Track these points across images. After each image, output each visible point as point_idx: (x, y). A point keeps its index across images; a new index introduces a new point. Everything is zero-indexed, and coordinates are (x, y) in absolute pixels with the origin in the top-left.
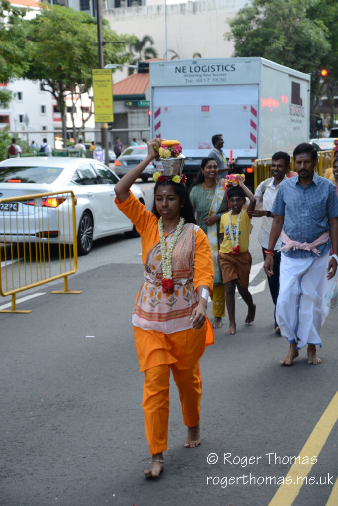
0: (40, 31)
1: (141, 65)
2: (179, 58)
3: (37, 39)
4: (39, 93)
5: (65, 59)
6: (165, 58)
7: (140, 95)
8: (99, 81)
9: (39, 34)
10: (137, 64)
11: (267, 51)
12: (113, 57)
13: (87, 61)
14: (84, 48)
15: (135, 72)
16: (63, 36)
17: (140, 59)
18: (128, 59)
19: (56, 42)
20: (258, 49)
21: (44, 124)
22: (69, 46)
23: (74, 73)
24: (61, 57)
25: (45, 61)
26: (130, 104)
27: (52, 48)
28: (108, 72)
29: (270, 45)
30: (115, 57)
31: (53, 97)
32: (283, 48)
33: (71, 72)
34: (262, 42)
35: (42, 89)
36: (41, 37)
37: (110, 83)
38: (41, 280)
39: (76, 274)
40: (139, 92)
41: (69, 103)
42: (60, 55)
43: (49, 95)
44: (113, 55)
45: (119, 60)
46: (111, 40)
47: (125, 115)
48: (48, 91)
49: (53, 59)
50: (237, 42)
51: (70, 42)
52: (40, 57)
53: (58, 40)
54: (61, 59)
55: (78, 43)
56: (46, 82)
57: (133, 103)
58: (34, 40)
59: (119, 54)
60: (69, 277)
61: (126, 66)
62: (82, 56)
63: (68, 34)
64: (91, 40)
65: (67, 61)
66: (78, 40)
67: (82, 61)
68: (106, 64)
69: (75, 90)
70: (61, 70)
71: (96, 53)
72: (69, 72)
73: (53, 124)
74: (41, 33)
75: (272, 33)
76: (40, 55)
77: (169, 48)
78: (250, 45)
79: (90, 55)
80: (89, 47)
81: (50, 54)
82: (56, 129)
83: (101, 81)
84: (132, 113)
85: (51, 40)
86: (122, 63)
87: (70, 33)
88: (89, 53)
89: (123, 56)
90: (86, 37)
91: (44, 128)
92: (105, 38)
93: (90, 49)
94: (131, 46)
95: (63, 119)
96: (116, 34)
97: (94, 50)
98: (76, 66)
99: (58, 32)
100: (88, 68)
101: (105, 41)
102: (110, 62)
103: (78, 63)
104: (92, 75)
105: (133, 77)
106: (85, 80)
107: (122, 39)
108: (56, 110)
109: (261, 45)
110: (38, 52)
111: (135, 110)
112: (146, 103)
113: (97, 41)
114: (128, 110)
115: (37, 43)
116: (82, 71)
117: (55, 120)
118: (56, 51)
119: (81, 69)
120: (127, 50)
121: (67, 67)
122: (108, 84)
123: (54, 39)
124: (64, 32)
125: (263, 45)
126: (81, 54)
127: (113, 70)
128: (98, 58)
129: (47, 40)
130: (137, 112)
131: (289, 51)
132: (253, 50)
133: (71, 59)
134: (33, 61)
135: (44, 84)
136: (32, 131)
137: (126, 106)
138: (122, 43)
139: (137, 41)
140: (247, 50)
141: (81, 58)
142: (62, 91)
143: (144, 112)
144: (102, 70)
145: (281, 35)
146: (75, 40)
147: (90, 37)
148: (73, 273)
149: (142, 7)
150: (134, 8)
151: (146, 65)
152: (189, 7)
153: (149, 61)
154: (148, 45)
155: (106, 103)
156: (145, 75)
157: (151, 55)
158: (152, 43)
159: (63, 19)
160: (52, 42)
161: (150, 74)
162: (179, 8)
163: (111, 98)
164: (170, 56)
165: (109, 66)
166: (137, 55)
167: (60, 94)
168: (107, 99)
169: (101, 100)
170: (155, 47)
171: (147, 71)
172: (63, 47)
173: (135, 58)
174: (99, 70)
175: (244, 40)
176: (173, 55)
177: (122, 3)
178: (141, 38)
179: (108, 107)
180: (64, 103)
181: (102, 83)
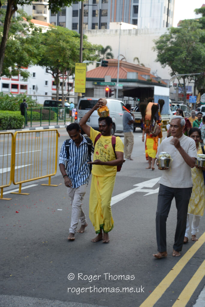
0: (49, 40)
1: (103, 62)
2: (126, 59)
3: (46, 44)
4: (45, 74)
5: (61, 56)
6: (118, 59)
7: (102, 79)
8: (79, 69)
9: (48, 42)
10: (101, 61)
11: (176, 59)
12: (88, 57)
13: (73, 58)
14: (73, 51)
15: (100, 66)
16: (61, 43)
17: (104, 58)
18: (96, 58)
19: (57, 47)
20: (170, 58)
21: (46, 92)
22: (63, 49)
23: (65, 64)
24: (58, 55)
25: (50, 56)
26: (96, 83)
27: (54, 50)
28: (84, 65)
29: (177, 55)
30: (89, 57)
31: (53, 77)
32: (185, 58)
33: (64, 63)
34: (173, 54)
35: (47, 72)
36: (49, 43)
37: (85, 71)
38: (36, 177)
39: (56, 176)
40: (101, 77)
41: (61, 80)
42: (58, 54)
43: (51, 75)
44: (88, 55)
45: (92, 59)
46: (87, 47)
47: (92, 89)
48: (50, 73)
49: (54, 56)
50: (159, 53)
51: (65, 47)
52: (47, 54)
53: (58, 45)
54: (59, 56)
55: (69, 47)
56: (49, 68)
57: (97, 83)
58: (45, 44)
59: (91, 55)
60: (52, 177)
61: (95, 62)
62: (70, 55)
63: (64, 43)
64: (77, 46)
65: (62, 57)
66: (69, 46)
67: (70, 58)
68: (83, 60)
69: (65, 74)
70: (58, 62)
71: (78, 54)
72: (63, 63)
73: (51, 92)
74: (49, 41)
75: (179, 50)
76: (47, 53)
77: (120, 53)
78: (166, 55)
79: (75, 54)
80: (75, 50)
81: (53, 53)
82: (53, 94)
83: (80, 70)
84: (96, 88)
85: (54, 45)
86: (93, 60)
87: (65, 42)
88: (75, 53)
89: (93, 57)
90: (73, 45)
91: (46, 94)
92: (84, 46)
93: (75, 52)
94: (99, 51)
95: (57, 89)
96: (90, 44)
97: (78, 52)
98: (67, 60)
99: (58, 41)
100: (73, 62)
102: (86, 59)
103: (68, 59)
104: (75, 66)
105: (98, 68)
106: (71, 69)
107: (94, 47)
108: (54, 84)
109: (173, 56)
110: (46, 51)
111: (98, 87)
112: (105, 84)
113: (79, 47)
114: (94, 87)
115: (46, 46)
116: (70, 63)
117: (53, 89)
118: (56, 51)
119: (69, 62)
120: (97, 53)
121: (62, 61)
122: (84, 72)
123: (56, 45)
124: (62, 41)
125: (173, 55)
126: (70, 54)
127: (87, 64)
128: (79, 56)
129: (52, 45)
130: (100, 88)
131: (188, 60)
132: (168, 58)
133: (64, 56)
134: (43, 56)
135: (49, 69)
136: (39, 95)
137: (93, 84)
138: (94, 49)
139: (103, 48)
140: (165, 57)
141: (70, 56)
142: (58, 74)
143: (103, 88)
144: (81, 64)
145: (184, 51)
146: (67, 46)
147: (76, 45)
148: (54, 175)
149: (108, 30)
150: (102, 30)
151: (107, 62)
152: (133, 32)
153: (108, 60)
154: (109, 51)
155: (82, 82)
156: (105, 68)
157: (110, 57)
158: (111, 50)
159: (61, 34)
160: (55, 46)
161: (108, 67)
162: (128, 32)
163: (85, 80)
164: (121, 58)
165: (85, 62)
166: (102, 56)
167: (56, 75)
168: (82, 80)
169: (79, 80)
170: (112, 52)
171: (106, 66)
172: (60, 49)
173: (100, 58)
174: (79, 63)
175: (163, 51)
176: (123, 57)
177: (96, 27)
178: (105, 47)
179: (83, 84)
180: (59, 80)
181: (81, 71)
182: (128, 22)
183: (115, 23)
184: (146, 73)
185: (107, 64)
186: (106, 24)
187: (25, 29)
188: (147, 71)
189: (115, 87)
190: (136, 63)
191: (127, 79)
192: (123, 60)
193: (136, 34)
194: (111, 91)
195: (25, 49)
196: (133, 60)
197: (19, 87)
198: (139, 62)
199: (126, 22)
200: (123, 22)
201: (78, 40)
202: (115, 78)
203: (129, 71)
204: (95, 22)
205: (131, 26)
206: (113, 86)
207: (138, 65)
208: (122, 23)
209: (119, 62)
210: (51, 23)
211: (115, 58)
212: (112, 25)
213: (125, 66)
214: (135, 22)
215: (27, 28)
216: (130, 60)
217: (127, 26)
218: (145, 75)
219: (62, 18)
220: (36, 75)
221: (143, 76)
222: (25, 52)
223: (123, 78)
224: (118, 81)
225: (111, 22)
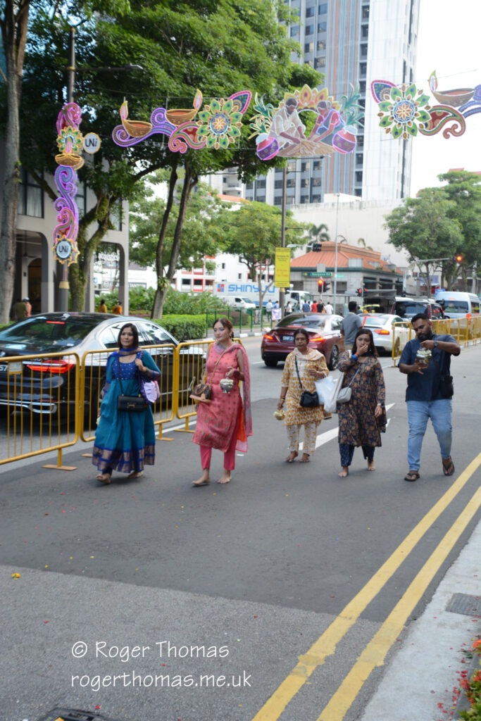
2: (347, 241)
4: (237, 264)
5: (257, 239)
6: (336, 241)
7: (313, 268)
8: (281, 257)
10: (313, 245)
11: (415, 239)
12: (293, 239)
13: (273, 241)
14: (273, 232)
15: (311, 251)
16: (257, 223)
18: (306, 241)
19: (253, 228)
20: (408, 238)
22: (260, 230)
23: (263, 250)
25: (242, 241)
27: (248, 232)
28: (289, 250)
29: (416, 235)
30: (295, 239)
31: (248, 267)
32: (428, 238)
33: (261, 249)
34: (411, 233)
35: (240, 261)
36: (241, 223)
37: (289, 258)
40: (312, 266)
41: (258, 271)
42: (254, 237)
43: (245, 266)
44: (293, 237)
45: (298, 242)
46: (291, 226)
47: (302, 283)
48: (244, 263)
49: (248, 240)
50: (391, 232)
51: (262, 227)
52: (239, 237)
53: (253, 226)
54: (254, 240)
55: (268, 228)
56: (243, 256)
57: (307, 273)
58: (236, 225)
59: (298, 237)
61: (306, 246)
62: (270, 238)
63: (261, 222)
64: (277, 226)
65: (259, 241)
66: (268, 226)
67: (270, 241)
68: (287, 244)
69: (264, 263)
70: (254, 247)
72: (259, 249)
74: (241, 221)
75: (419, 227)
77: (338, 234)
78: (402, 235)
79: (276, 237)
80: (276, 231)
81: (246, 236)
84: (307, 281)
85: (248, 225)
86: (302, 243)
88: (274, 235)
89: (302, 239)
90: (273, 224)
92: (288, 225)
94: (309, 231)
96: (297, 222)
97: (278, 234)
98: (265, 245)
99: (253, 220)
100: (273, 246)
101: (287, 226)
102: (291, 243)
103: (267, 243)
104: (276, 252)
105: (309, 254)
106: (271, 256)
107: (301, 226)
108: (249, 277)
109: (410, 235)
110: (238, 234)
111: (309, 280)
112: (317, 275)
113: (281, 227)
114: (304, 279)
115: (237, 228)
116: (269, 249)
118: (251, 234)
119: (268, 247)
120: (306, 233)
121: (259, 246)
122: (287, 259)
123: (250, 225)
124: (258, 220)
126: (269, 236)
127: (293, 249)
128: (281, 239)
129: (245, 226)
131: (432, 241)
133: (262, 239)
134: (233, 240)
135: (242, 258)
137: (302, 276)
138: (301, 229)
139: (314, 227)
142: (255, 263)
143: (316, 281)
144: (284, 248)
145: (426, 228)
146: (266, 226)
147: (276, 224)
149: (321, 204)
150: (314, 204)
151: (320, 246)
152: (356, 205)
153: (323, 243)
154: (323, 231)
155: (285, 273)
156: (319, 253)
157: (325, 239)
158: (327, 229)
159: (258, 211)
160: (249, 227)
161: (321, 253)
162: (349, 205)
163: (289, 270)
164: (339, 240)
165: (290, 246)
166: (314, 238)
167: (253, 265)
168: (285, 271)
169: (281, 270)
170: (329, 233)
171: (319, 250)
172: (257, 231)
173: (312, 240)
174: (281, 248)
175: (397, 230)
176: (343, 239)
177: (306, 200)
178: (318, 226)
179: (286, 276)
180: (255, 272)
181: (283, 259)
182: (350, 193)
183: (332, 195)
184: (374, 260)
185: (319, 248)
186: (320, 196)
187: (210, 206)
188: (376, 257)
189: (332, 279)
190: (361, 246)
191: (348, 268)
192: (343, 243)
193: (361, 207)
194: (325, 284)
195: (210, 232)
196: (356, 243)
197: (204, 283)
198: (365, 244)
199: (346, 193)
200: (342, 192)
201: (280, 217)
202: (332, 266)
203: (352, 257)
204: (304, 194)
205: (354, 198)
206: (330, 277)
207: (363, 248)
208: (340, 194)
209: (337, 245)
210: (247, 198)
211: (332, 239)
212: (328, 198)
213: (346, 250)
215: (212, 205)
216: (353, 243)
217: (347, 198)
218: (374, 262)
219: (260, 192)
220: (226, 266)
221: (371, 264)
222: (210, 236)
223: (343, 266)
224: (336, 270)
225: (326, 193)
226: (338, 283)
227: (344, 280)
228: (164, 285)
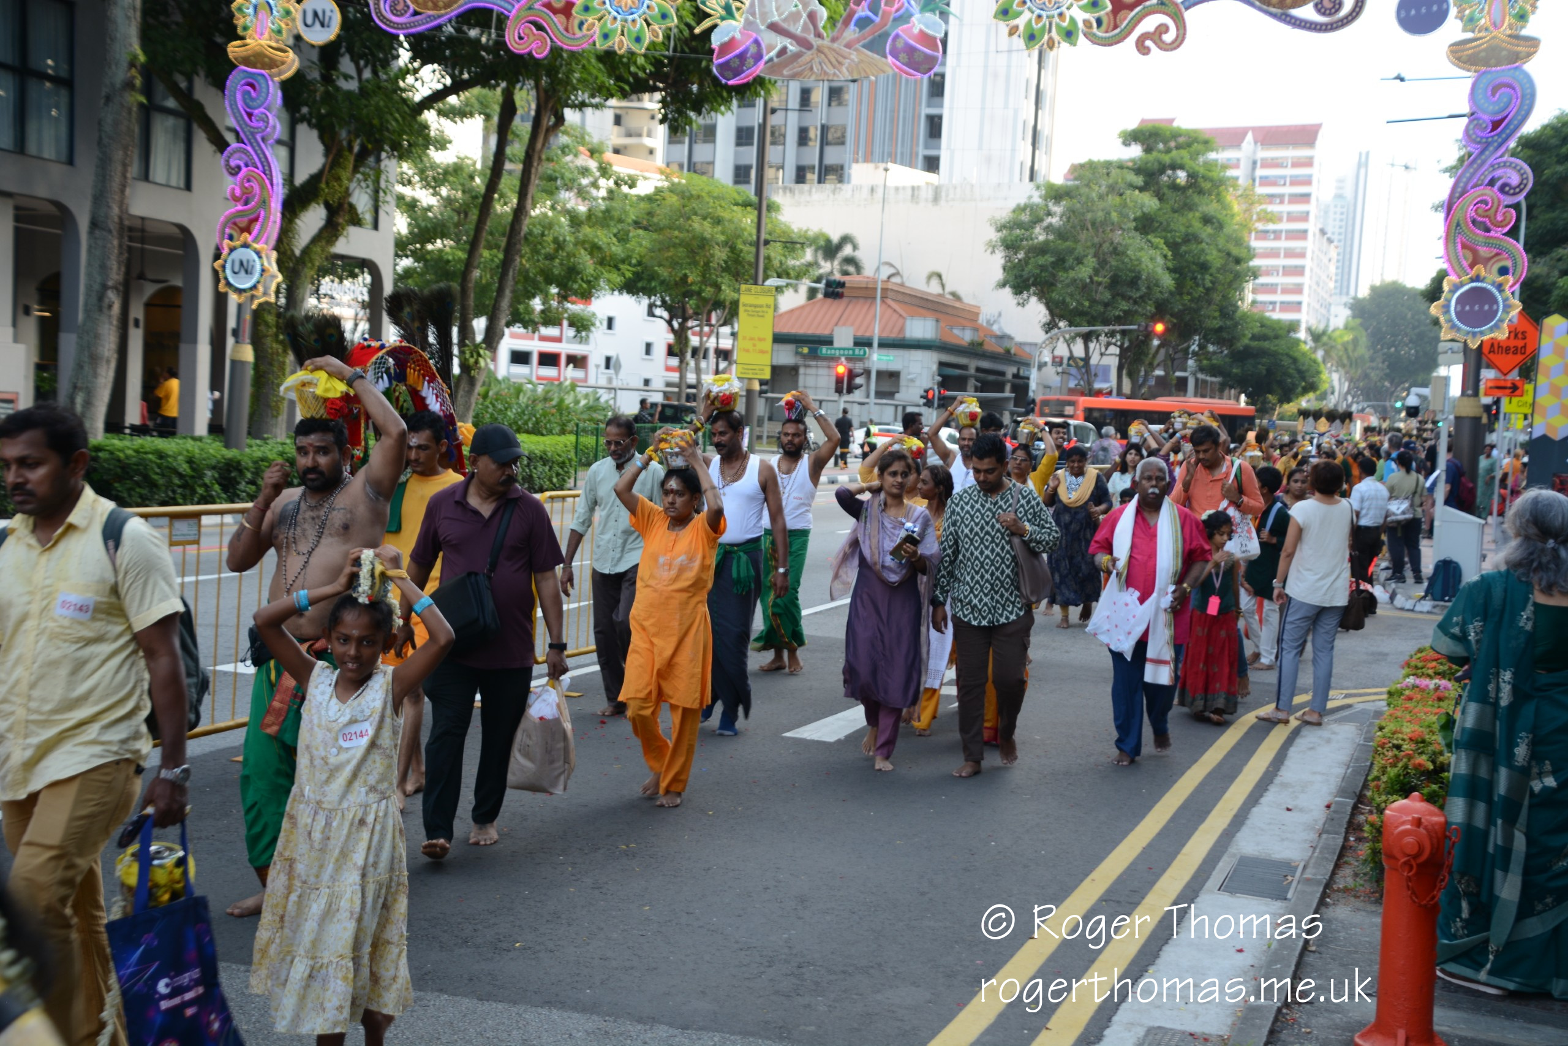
0: (658, 215)
2: (902, 277)
3: (650, 228)
4: (645, 321)
5: (695, 263)
6: (876, 276)
7: (824, 336)
8: (752, 306)
9: (655, 220)
10: (824, 282)
12: (781, 267)
13: (734, 271)
14: (733, 249)
15: (820, 296)
16: (696, 226)
18: (808, 271)
19: (686, 236)
20: (1044, 275)
21: (647, 377)
22: (703, 243)
23: (708, 289)
24: (687, 261)
25: (660, 265)
27: (674, 245)
28: (770, 292)
29: (1065, 269)
30: (784, 267)
31: (668, 328)
32: (1090, 277)
33: (703, 287)
34: (1052, 263)
35: (651, 314)
36: (658, 225)
37: (771, 312)
40: (821, 331)
41: (695, 340)
42: (688, 257)
43: (662, 325)
44: (781, 263)
45: (792, 273)
46: (780, 236)
47: (794, 370)
48: (661, 317)
49: (674, 264)
50: (1007, 259)
51: (707, 235)
52: (652, 257)
53: (687, 231)
54: (689, 264)
55: (722, 238)
56: (658, 302)
57: (810, 348)
58: (646, 229)
59: (791, 263)
61: (805, 285)
62: (726, 262)
63: (705, 223)
64: (744, 234)
65: (699, 268)
66: (723, 233)
67: (726, 269)
68: (766, 277)
69: (709, 320)
70: (687, 282)
72: (700, 288)
73: (663, 377)
74: (660, 219)
75: (1071, 251)
76: (652, 254)
77: (885, 259)
78: (1030, 267)
79: (740, 260)
80: (740, 246)
81: (670, 254)
82: (668, 384)
83: (756, 306)
84: (807, 366)
85: (674, 230)
86: (798, 278)
87: (709, 220)
88: (739, 256)
89: (798, 267)
90: (736, 229)
91: (647, 382)
92: (770, 233)
93: (741, 251)
94: (816, 251)
95: (682, 369)
96: (789, 227)
97: (748, 253)
98: (713, 277)
99: (688, 218)
100: (734, 282)
101: (768, 237)
102: (775, 275)
103: (718, 273)
104: (739, 294)
105: (814, 303)
106: (728, 304)
107: (800, 237)
108: (671, 351)
109: (1051, 269)
110: (651, 250)
111: (813, 363)
112: (833, 352)
113: (754, 237)
114: (799, 361)
115: (650, 234)
116: (724, 287)
117: (668, 369)
118: (681, 250)
119: (722, 283)
120: (808, 255)
121: (699, 279)
122: (767, 313)
123: (680, 229)
124: (700, 218)
125: (1054, 269)
126: (725, 257)
127: (779, 289)
128: (754, 265)
129: (668, 230)
130: (817, 367)
131: (1100, 284)
132: (1035, 276)
133: (707, 264)
134: (639, 263)
135: (655, 306)
136: (624, 386)
137: (797, 353)
138: (799, 243)
139: (828, 241)
140: (1024, 273)
141: (724, 265)
142: (685, 319)
143: (828, 367)
144: (759, 288)
145: (1088, 255)
146: (716, 233)
147: (744, 229)
149: (846, 188)
150: (828, 187)
151: (842, 285)
152: (926, 194)
153: (846, 279)
154: (847, 250)
155: (759, 346)
156: (837, 301)
157: (851, 269)
158: (855, 248)
159: (699, 197)
160: (676, 233)
161: (845, 300)
162: (909, 192)
163: (770, 338)
164: (885, 272)
165: (773, 282)
166: (826, 267)
167: (681, 325)
168: (761, 341)
169: (752, 340)
170: (858, 254)
171: (839, 296)
172: (694, 243)
173: (821, 271)
174: (754, 287)
175: (1021, 256)
176: (892, 271)
177: (809, 176)
178: (835, 238)
179: (761, 352)
180: (687, 340)
181: (756, 311)
182: (911, 164)
183: (870, 166)
184: (965, 323)
185: (840, 291)
186: (842, 167)
187: (585, 181)
188: (970, 317)
189: (867, 365)
190: (934, 288)
191: (904, 339)
192: (894, 280)
193: (936, 199)
194: (851, 375)
195: (583, 243)
196: (924, 281)
197: (563, 361)
198: (943, 286)
199: (902, 164)
200: (894, 161)
201: (751, 216)
202: (868, 334)
203: (912, 315)
204: (806, 162)
205: (920, 177)
206: (860, 359)
207: (940, 295)
208: (890, 165)
209: (880, 286)
210: (668, 165)
211: (868, 271)
212: (861, 173)
213: (900, 297)
214: (932, 164)
215: (591, 179)
216: (916, 281)
217: (904, 176)
218: (964, 328)
219: (702, 152)
220: (617, 324)
221: (956, 331)
222: (582, 252)
223: (894, 335)
224: (875, 344)
225: (857, 161)
226: (880, 374)
227: (893, 367)
228: (477, 362)
